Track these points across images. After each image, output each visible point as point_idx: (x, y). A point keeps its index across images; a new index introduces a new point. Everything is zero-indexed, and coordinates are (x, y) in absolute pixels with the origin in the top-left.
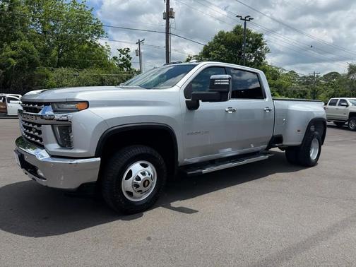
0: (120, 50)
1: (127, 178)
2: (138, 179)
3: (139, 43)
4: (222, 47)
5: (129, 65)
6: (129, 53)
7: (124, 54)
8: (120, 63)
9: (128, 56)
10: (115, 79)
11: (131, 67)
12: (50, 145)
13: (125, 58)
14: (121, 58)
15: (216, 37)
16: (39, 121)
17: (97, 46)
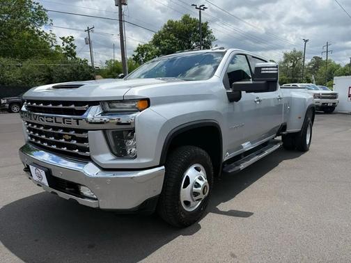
0: (63, 38)
1: (185, 187)
2: (197, 185)
3: (88, 30)
4: (172, 36)
5: (74, 54)
6: (72, 42)
7: (68, 42)
8: (64, 52)
9: (72, 45)
10: (64, 69)
11: (76, 56)
12: (101, 156)
13: (69, 47)
14: (64, 47)
15: (165, 26)
16: (83, 125)
17: (40, 33)
